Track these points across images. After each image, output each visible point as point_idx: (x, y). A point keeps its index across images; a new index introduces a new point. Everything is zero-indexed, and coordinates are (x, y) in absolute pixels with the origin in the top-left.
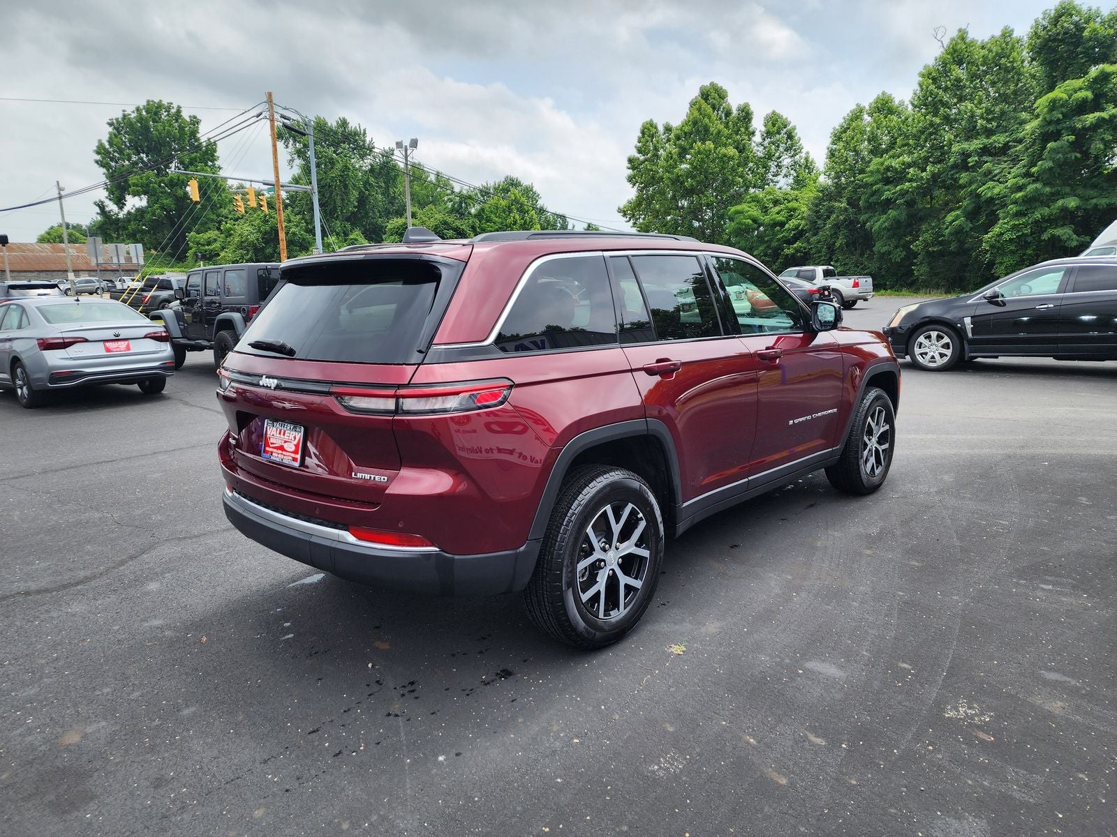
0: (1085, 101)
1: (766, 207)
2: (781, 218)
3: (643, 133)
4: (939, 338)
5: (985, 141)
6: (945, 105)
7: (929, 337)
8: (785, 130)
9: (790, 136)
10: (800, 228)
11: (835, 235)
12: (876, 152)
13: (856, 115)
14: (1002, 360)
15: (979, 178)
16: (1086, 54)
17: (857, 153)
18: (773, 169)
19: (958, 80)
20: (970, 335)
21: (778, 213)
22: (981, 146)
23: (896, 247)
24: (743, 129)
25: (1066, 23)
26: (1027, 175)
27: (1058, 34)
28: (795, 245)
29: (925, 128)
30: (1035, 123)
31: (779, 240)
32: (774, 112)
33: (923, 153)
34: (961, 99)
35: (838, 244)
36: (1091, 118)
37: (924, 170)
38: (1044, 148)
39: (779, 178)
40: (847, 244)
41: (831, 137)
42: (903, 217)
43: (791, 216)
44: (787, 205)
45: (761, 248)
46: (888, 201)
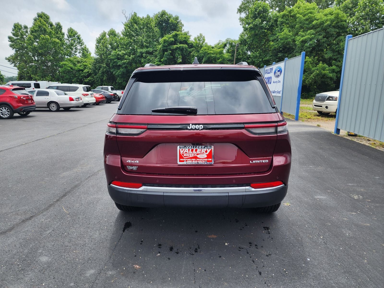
0: (172, 41)
1: (75, 64)
2: (82, 68)
3: (15, 27)
5: (147, 49)
6: (133, 36)
8: (76, 35)
9: (79, 38)
10: (89, 72)
11: (103, 76)
12: (113, 48)
13: (104, 35)
15: (147, 61)
16: (171, 27)
17: (107, 48)
18: (74, 50)
19: (136, 29)
21: (80, 66)
22: (146, 51)
23: (123, 81)
24: (59, 32)
25: (165, 17)
26: (160, 61)
27: (163, 20)
28: (88, 78)
29: (128, 43)
30: (160, 46)
31: (82, 76)
32: (71, 28)
33: (129, 51)
34: (137, 35)
35: (104, 79)
36: (175, 46)
37: (130, 56)
38: (164, 54)
39: (77, 53)
40: (107, 79)
41: (96, 41)
42: (125, 71)
43: (85, 68)
44: (83, 63)
45: (75, 79)
46: (120, 65)
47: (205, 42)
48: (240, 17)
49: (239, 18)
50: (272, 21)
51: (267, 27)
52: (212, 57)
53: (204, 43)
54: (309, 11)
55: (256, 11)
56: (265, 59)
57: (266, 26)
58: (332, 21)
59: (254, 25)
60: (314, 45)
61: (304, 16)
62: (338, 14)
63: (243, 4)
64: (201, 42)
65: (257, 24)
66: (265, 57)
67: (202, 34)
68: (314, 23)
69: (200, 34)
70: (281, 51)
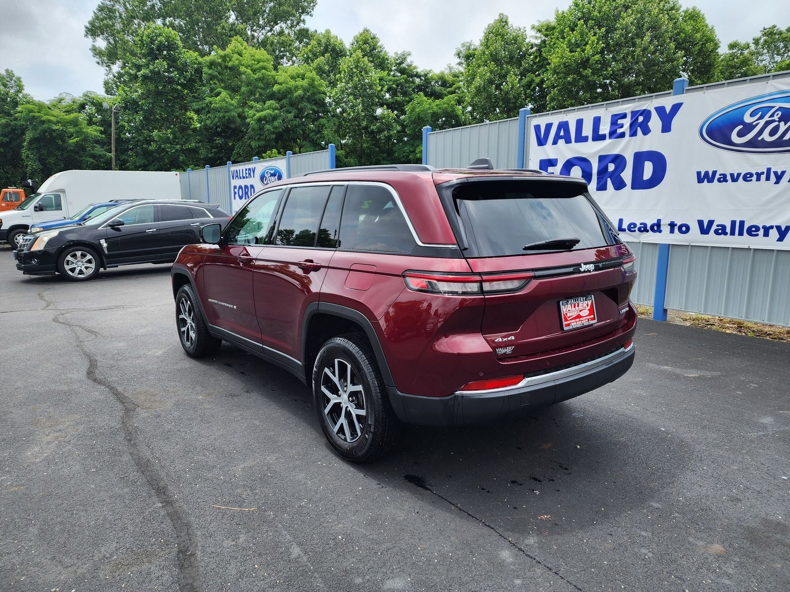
4: (83, 256)
7: (74, 256)
14: (122, 268)
20: (106, 252)
47: (23, 91)
48: (94, 46)
49: (91, 47)
50: (190, 70)
51: (182, 80)
52: (54, 131)
53: (20, 95)
54: (261, 64)
55: (152, 42)
56: (187, 147)
57: (179, 79)
58: (305, 90)
59: (152, 72)
60: (281, 130)
61: (254, 71)
62: (313, 80)
63: (97, 18)
64: (12, 91)
65: (159, 70)
66: (185, 142)
67: (12, 71)
68: (276, 88)
69: (7, 71)
70: (219, 134)
